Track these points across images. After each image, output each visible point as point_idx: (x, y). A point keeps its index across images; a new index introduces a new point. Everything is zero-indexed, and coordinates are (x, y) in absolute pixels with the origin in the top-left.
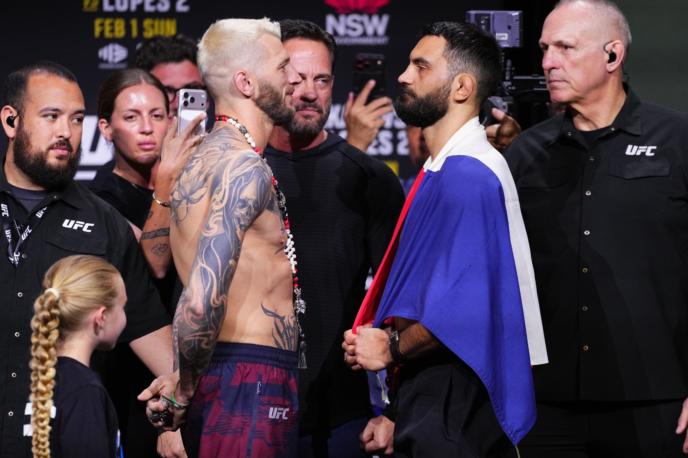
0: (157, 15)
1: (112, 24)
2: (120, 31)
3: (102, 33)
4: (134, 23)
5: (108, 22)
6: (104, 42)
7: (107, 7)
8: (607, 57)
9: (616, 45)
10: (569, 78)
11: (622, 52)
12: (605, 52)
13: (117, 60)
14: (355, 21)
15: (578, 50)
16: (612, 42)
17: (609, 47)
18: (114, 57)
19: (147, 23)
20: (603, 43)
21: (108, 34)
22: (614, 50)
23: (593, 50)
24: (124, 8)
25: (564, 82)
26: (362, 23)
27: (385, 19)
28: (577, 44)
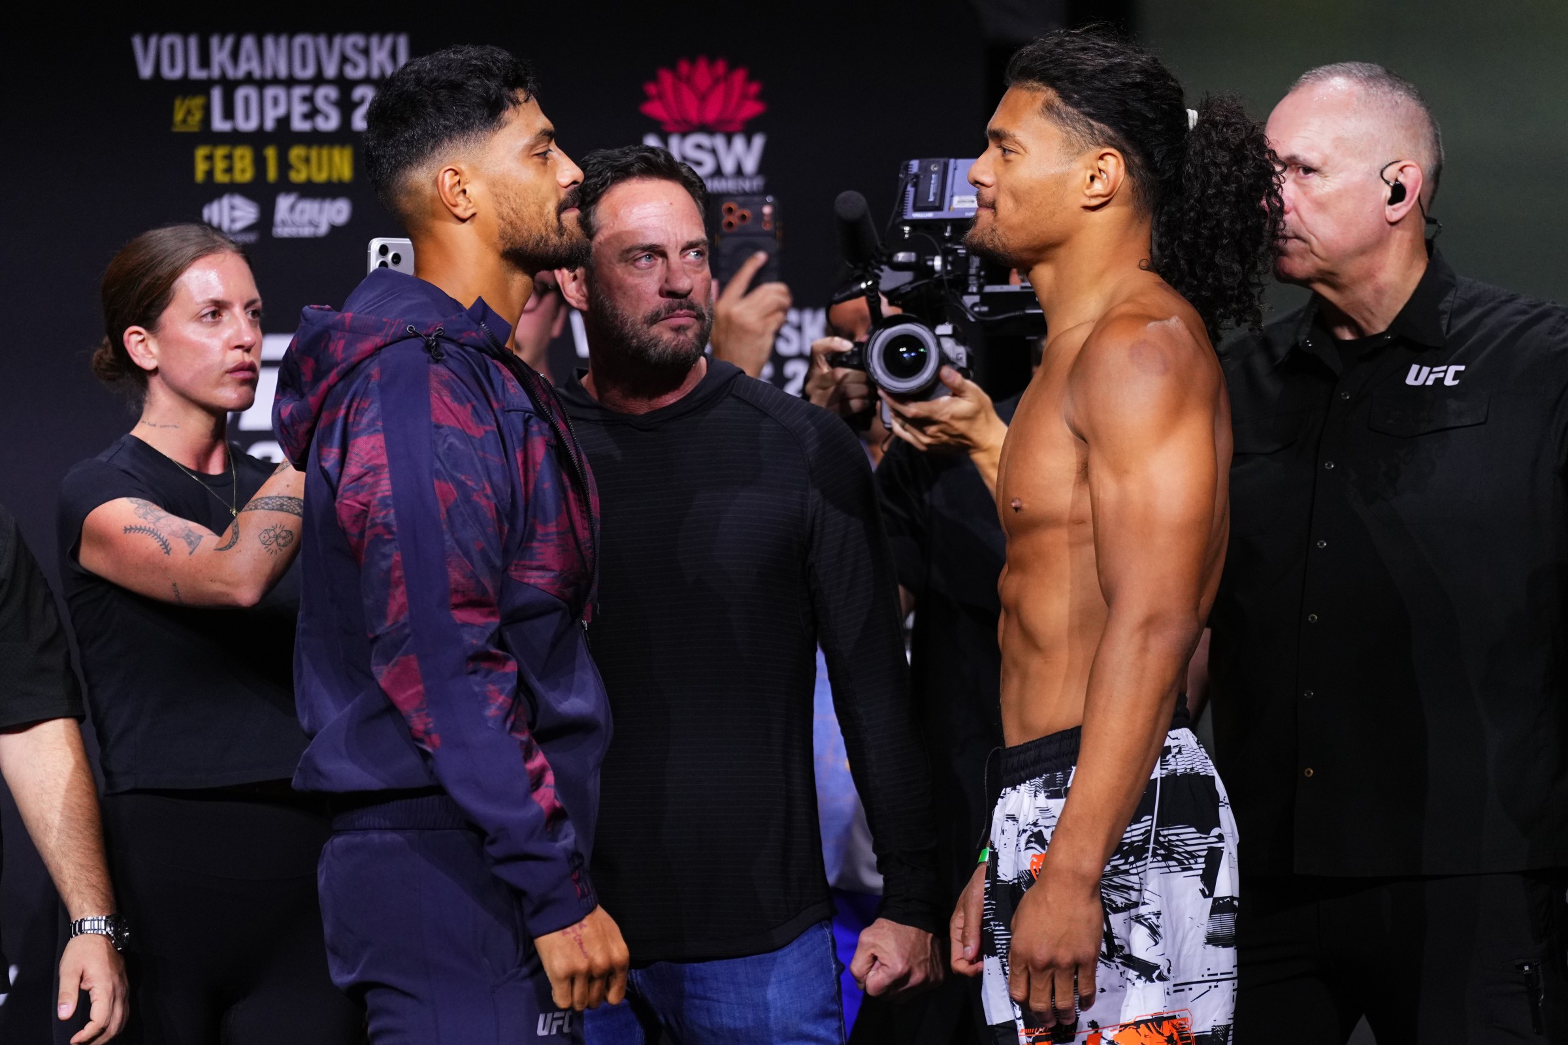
0: (315, 139)
1: (229, 157)
2: (244, 171)
3: (210, 173)
4: (271, 153)
5: (220, 152)
6: (214, 191)
7: (219, 124)
8: (1387, 192)
9: (1405, 170)
10: (1307, 233)
11: (1417, 183)
12: (1383, 182)
13: (239, 225)
14: (699, 147)
15: (1326, 177)
16: (1396, 162)
17: (1390, 173)
18: (233, 221)
19: (296, 153)
20: (1378, 164)
21: (220, 177)
22: (1401, 179)
23: (1357, 178)
24: (251, 125)
25: (1296, 240)
26: (713, 151)
27: (758, 142)
28: (1325, 164)
